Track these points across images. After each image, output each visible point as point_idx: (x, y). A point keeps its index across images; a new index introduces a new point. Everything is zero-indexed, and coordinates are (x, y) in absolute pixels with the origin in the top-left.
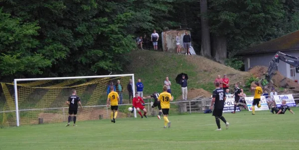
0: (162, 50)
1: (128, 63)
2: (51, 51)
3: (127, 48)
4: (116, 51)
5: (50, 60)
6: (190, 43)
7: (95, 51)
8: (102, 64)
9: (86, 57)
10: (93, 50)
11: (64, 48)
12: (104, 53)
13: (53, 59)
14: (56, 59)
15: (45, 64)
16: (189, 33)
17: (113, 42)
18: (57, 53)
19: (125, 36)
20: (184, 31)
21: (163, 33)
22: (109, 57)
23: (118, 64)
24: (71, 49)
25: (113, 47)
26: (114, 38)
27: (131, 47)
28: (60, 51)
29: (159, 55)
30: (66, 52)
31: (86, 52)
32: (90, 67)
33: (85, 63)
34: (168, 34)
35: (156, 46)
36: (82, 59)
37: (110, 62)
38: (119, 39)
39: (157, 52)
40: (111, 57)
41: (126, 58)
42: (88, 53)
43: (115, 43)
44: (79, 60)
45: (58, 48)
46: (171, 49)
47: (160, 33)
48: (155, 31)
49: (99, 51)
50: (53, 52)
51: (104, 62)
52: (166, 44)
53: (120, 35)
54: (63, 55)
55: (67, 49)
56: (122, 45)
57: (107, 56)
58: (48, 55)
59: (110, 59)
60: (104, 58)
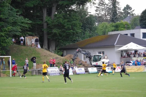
0: (25, 45)
1: (9, 51)
3: (8, 44)
4: (3, 45)
6: (38, 43)
16: (38, 38)
17: (1, 41)
19: (7, 38)
20: (36, 37)
21: (26, 37)
23: (4, 51)
25: (2, 43)
26: (2, 39)
27: (10, 44)
29: (23, 47)
34: (28, 38)
35: (22, 43)
38: (4, 39)
39: (22, 46)
41: (8, 48)
43: (2, 41)
46: (29, 45)
47: (24, 37)
48: (22, 36)
52: (27, 43)
53: (5, 38)
56: (6, 42)
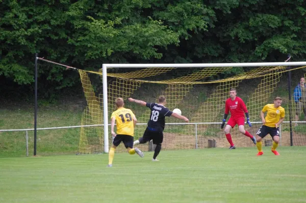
2: (180, 14)
5: (177, 31)
7: (266, 17)
8: (277, 43)
9: (247, 28)
10: (260, 15)
11: (205, 10)
12: (282, 21)
13: (182, 31)
14: (189, 31)
15: (167, 40)
18: (190, 19)
22: (292, 28)
24: (219, 12)
28: (196, 15)
30: (207, 18)
31: (248, 20)
32: (254, 48)
33: (245, 40)
36: (239, 32)
37: (294, 39)
40: (296, 29)
42: (251, 20)
44: (232, 34)
45: (193, 9)
49: (272, 16)
50: (182, 16)
51: (281, 39)
54: (202, 24)
55: (211, 12)
57: (288, 27)
58: (173, 23)
59: (293, 32)
60: (281, 30)
